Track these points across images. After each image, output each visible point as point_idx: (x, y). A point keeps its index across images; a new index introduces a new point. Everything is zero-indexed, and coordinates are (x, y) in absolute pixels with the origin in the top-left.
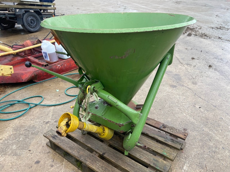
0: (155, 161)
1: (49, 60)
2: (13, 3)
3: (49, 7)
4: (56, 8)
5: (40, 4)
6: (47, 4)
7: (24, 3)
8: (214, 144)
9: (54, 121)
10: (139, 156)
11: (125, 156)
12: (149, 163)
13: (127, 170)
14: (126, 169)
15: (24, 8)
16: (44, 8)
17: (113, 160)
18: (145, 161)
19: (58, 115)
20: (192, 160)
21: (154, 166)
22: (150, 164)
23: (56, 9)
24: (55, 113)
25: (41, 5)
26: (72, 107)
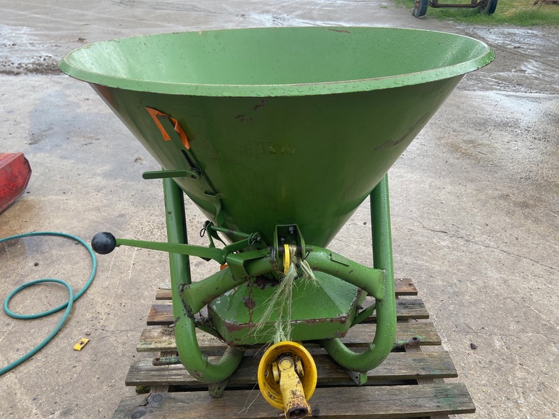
0: (419, 362)
8: (443, 281)
9: (57, 413)
10: (385, 370)
11: (363, 387)
12: (415, 373)
13: (395, 413)
14: (391, 412)
17: (348, 412)
18: (404, 372)
19: (53, 390)
20: (441, 326)
21: (428, 373)
22: (418, 375)
24: (38, 390)
26: (78, 347)
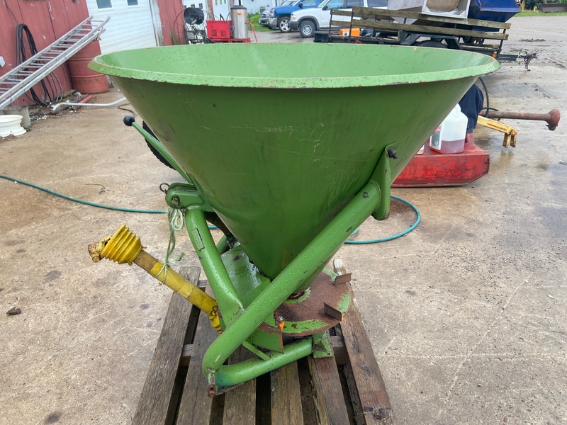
1: (439, 149)
2: (404, 19)
3: (491, 34)
4: (507, 35)
5: (467, 23)
6: (485, 26)
7: (429, 19)
15: (423, 31)
16: (474, 33)
23: (506, 39)
25: (470, 28)
